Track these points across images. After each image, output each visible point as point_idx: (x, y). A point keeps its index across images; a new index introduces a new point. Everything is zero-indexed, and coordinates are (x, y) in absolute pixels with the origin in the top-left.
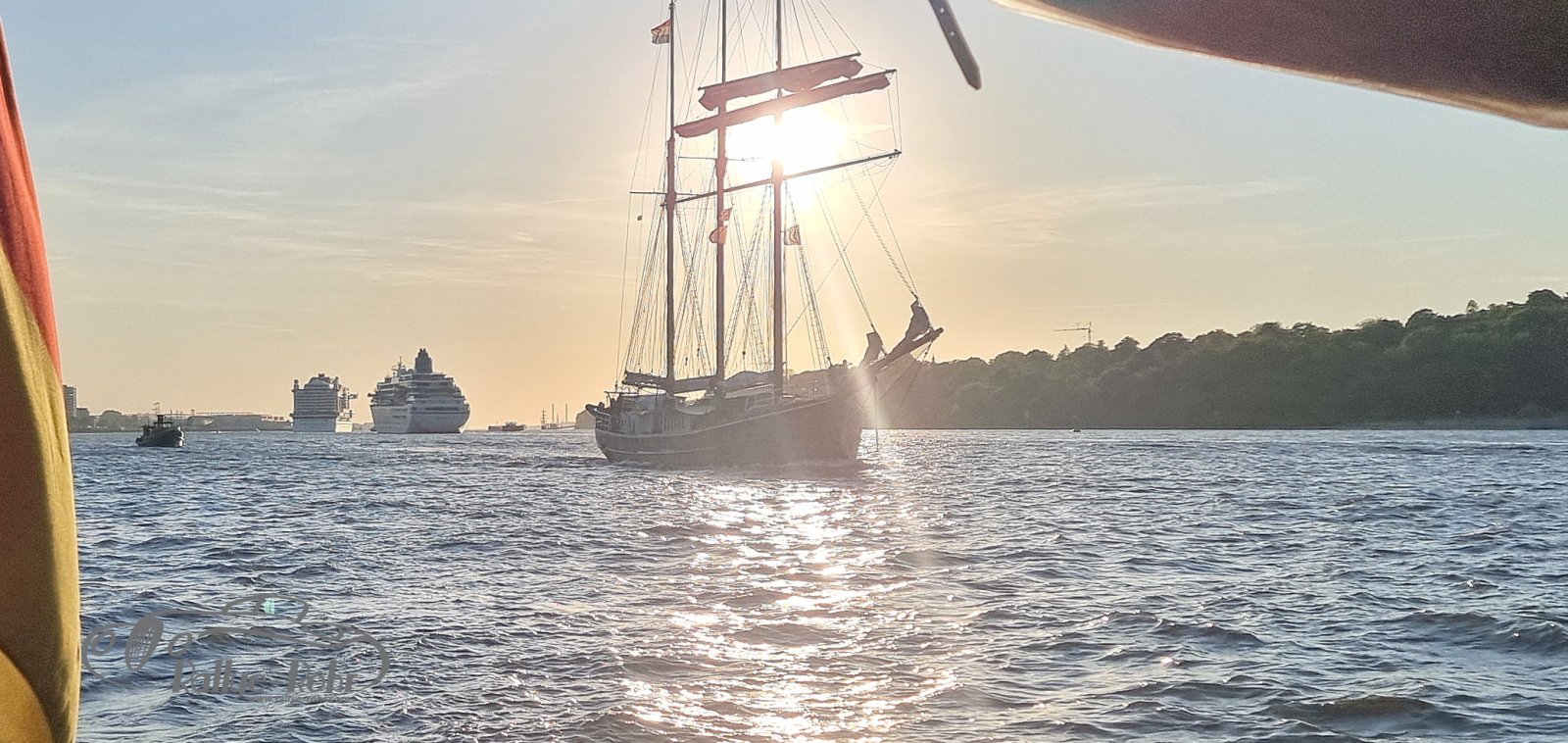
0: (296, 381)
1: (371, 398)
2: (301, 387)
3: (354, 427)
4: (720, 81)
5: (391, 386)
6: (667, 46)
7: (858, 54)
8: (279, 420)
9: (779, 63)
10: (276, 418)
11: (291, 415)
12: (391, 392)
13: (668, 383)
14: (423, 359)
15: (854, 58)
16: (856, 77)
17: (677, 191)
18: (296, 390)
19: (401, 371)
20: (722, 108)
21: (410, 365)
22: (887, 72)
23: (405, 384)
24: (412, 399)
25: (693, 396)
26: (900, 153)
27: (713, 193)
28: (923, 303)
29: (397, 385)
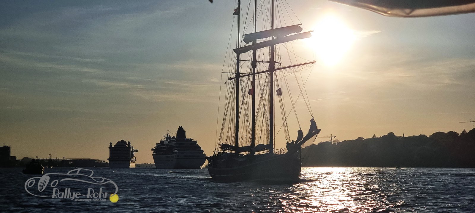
0: (111, 143)
1: (153, 151)
2: (113, 146)
3: (137, 165)
4: (254, 32)
5: (164, 145)
6: (237, 16)
7: (301, 24)
8: (103, 162)
9: (273, 26)
10: (101, 161)
11: (108, 159)
12: (164, 148)
13: (236, 148)
14: (181, 131)
15: (299, 26)
16: (300, 33)
17: (240, 72)
18: (111, 147)
19: (168, 137)
21: (174, 134)
22: (311, 31)
23: (172, 144)
24: (176, 151)
25: (245, 153)
26: (316, 62)
27: (251, 74)
29: (167, 145)
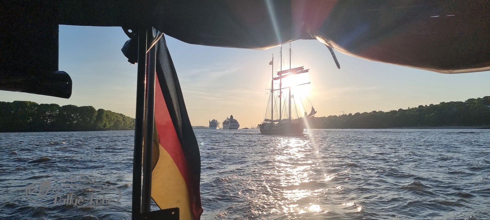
0: (210, 121)
1: (223, 123)
4: (281, 71)
6: (272, 65)
9: (290, 68)
10: (206, 127)
13: (272, 121)
14: (232, 117)
17: (273, 89)
20: (281, 75)
21: (229, 118)
23: (229, 121)
24: (230, 123)
25: (276, 123)
26: (310, 83)
27: (279, 89)
28: (314, 107)
29: (227, 121)
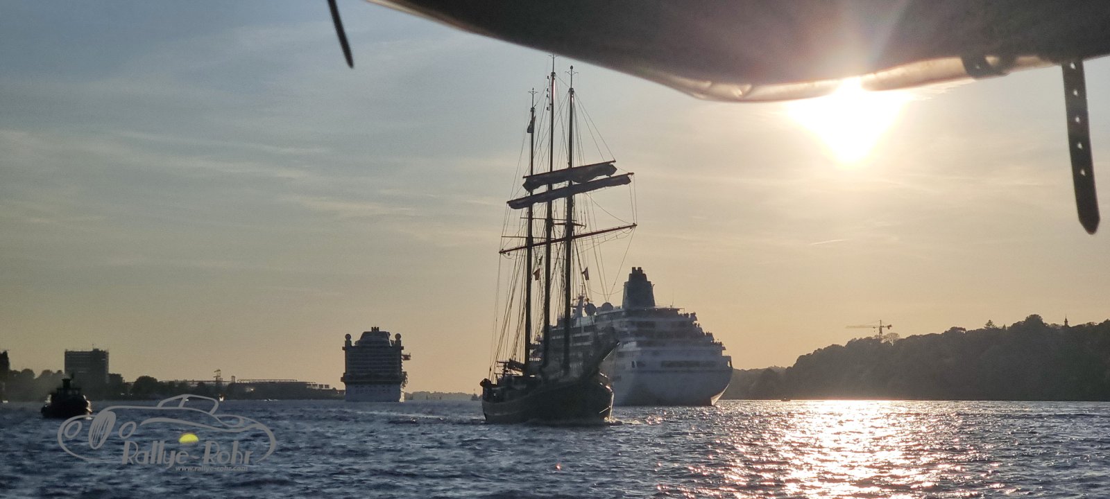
2: (354, 344)
7: (614, 161)
9: (570, 163)
11: (341, 380)
15: (612, 163)
16: (612, 176)
18: (348, 347)
22: (629, 174)
24: (631, 346)
26: (636, 225)
